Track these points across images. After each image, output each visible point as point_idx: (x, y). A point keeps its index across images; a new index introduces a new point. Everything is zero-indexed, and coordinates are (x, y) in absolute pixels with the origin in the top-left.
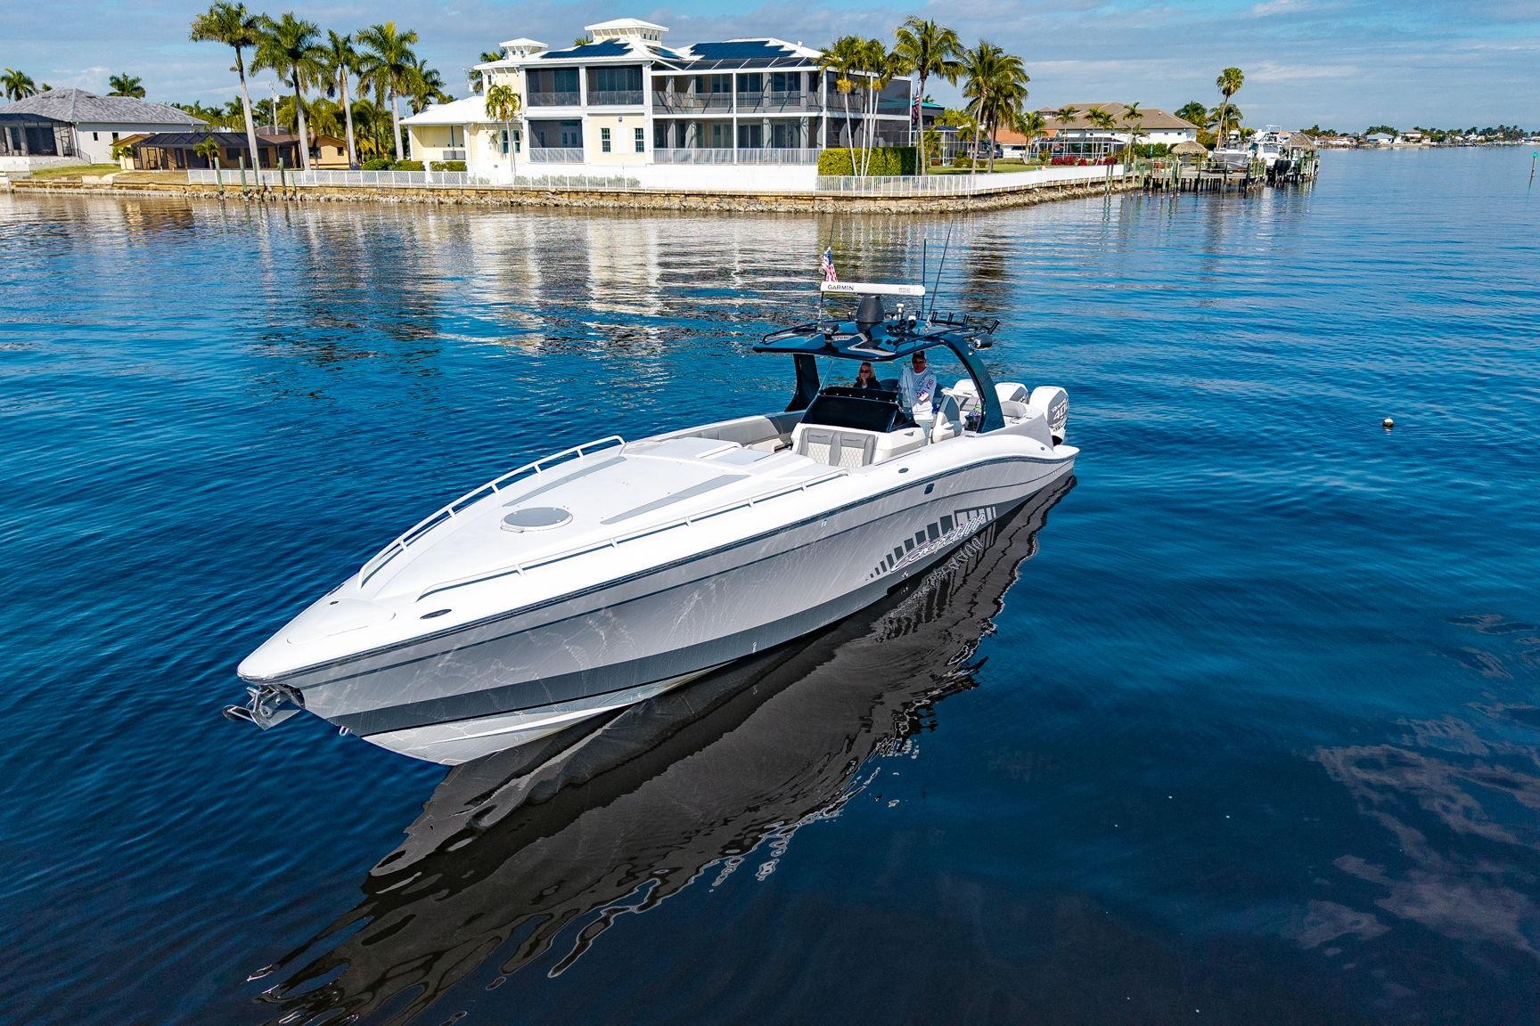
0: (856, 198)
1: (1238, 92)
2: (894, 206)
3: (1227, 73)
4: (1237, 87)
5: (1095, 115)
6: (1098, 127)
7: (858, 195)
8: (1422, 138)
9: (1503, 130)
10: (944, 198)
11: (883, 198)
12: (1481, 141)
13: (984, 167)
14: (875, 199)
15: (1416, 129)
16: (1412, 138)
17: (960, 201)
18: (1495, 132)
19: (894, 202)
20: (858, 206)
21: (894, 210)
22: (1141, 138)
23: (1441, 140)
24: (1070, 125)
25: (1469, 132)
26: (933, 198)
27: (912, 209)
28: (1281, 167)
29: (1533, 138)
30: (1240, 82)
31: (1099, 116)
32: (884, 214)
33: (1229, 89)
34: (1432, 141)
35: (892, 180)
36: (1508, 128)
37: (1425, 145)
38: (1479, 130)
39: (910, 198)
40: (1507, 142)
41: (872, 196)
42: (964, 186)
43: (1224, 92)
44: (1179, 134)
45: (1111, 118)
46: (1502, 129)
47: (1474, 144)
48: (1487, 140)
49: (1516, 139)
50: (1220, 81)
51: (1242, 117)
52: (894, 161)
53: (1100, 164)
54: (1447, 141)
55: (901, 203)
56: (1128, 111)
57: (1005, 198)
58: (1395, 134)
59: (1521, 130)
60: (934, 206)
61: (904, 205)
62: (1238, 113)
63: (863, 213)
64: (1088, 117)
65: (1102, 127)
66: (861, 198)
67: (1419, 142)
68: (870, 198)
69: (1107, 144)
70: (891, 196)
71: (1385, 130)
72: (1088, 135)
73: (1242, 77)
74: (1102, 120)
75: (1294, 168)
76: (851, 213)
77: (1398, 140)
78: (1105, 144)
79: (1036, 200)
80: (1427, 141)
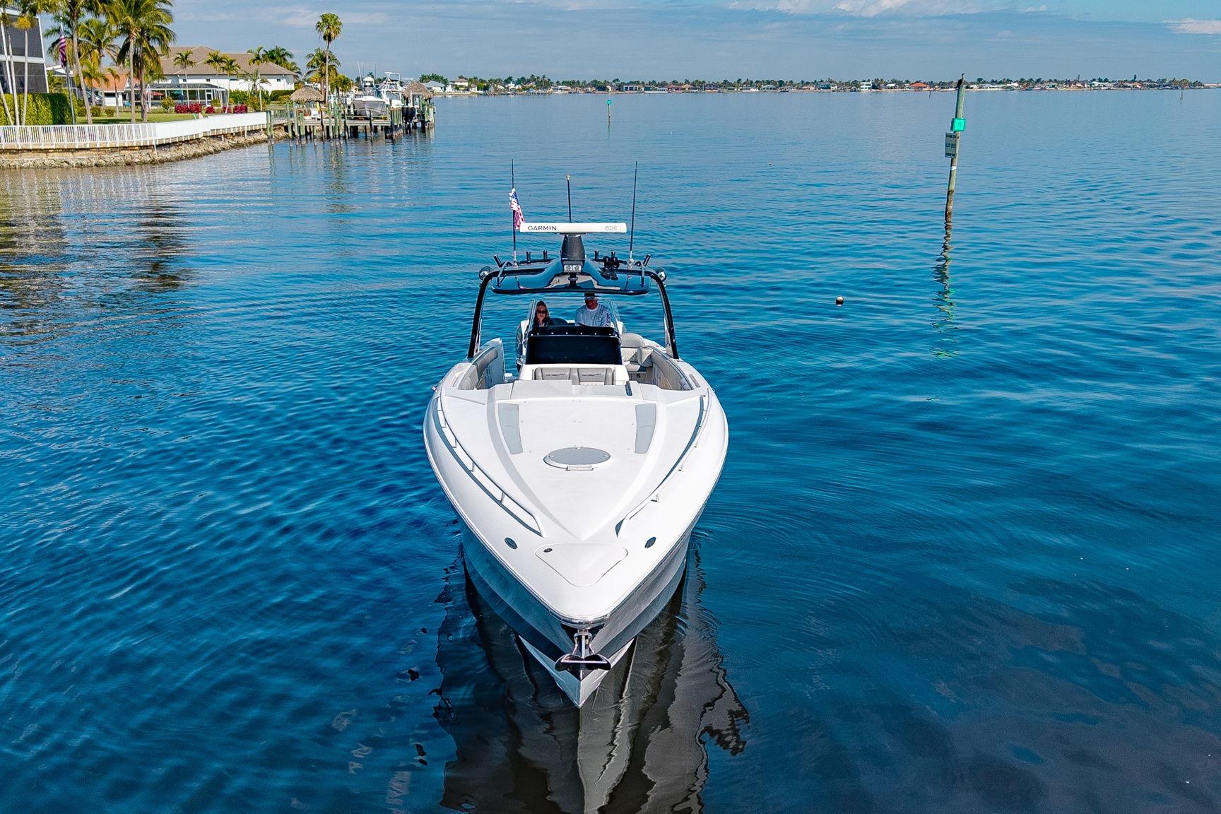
0: (23, 150)
1: (338, 38)
2: (72, 158)
3: (325, 19)
4: (336, 33)
5: (216, 60)
6: (221, 72)
7: (25, 147)
8: (470, 86)
9: (535, 80)
10: (125, 148)
11: (55, 150)
12: (519, 90)
13: (112, 115)
14: (46, 151)
15: (461, 77)
16: (461, 86)
17: (145, 152)
18: (528, 82)
19: (71, 154)
20: (28, 159)
21: (73, 163)
22: (261, 84)
23: (486, 88)
24: (189, 69)
25: (507, 81)
26: (114, 149)
27: (94, 162)
28: (408, 114)
29: (560, 87)
30: (339, 29)
31: (220, 61)
32: (62, 167)
33: (329, 36)
34: (478, 90)
35: (52, 130)
36: (538, 78)
37: (473, 93)
38: (515, 79)
39: (88, 149)
40: (540, 91)
41: (43, 147)
42: (130, 137)
43: (325, 38)
44: (279, 80)
45: (234, 64)
46: (533, 79)
47: (515, 92)
48: (524, 89)
49: (546, 88)
50: (319, 25)
51: (339, 64)
52: (45, 109)
53: (229, 112)
54: (492, 89)
55: (79, 155)
56: (254, 57)
57: (183, 147)
58: (445, 82)
59: (549, 80)
60: (116, 157)
61: (82, 157)
62: (333, 59)
63: (36, 168)
64: (209, 62)
65: (226, 72)
66: (29, 150)
67: (468, 90)
68: (41, 151)
69: (210, 91)
70: (66, 147)
71: (436, 78)
72: (181, 81)
73: (340, 24)
74: (224, 65)
75: (418, 115)
76: (21, 168)
77: (449, 89)
78: (208, 91)
79: (211, 149)
80: (474, 90)
